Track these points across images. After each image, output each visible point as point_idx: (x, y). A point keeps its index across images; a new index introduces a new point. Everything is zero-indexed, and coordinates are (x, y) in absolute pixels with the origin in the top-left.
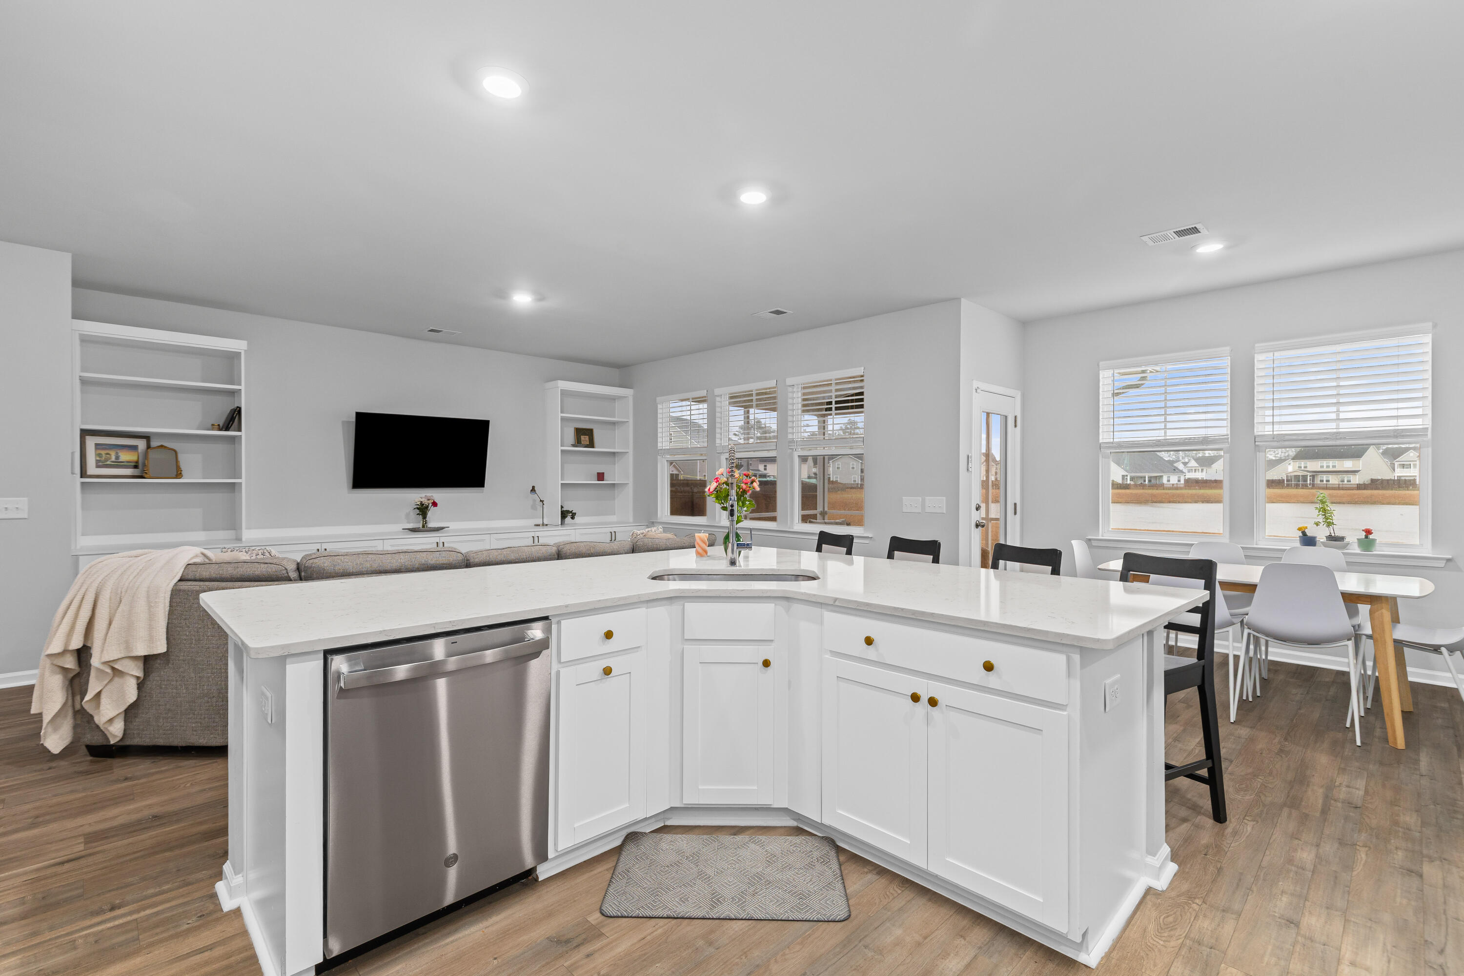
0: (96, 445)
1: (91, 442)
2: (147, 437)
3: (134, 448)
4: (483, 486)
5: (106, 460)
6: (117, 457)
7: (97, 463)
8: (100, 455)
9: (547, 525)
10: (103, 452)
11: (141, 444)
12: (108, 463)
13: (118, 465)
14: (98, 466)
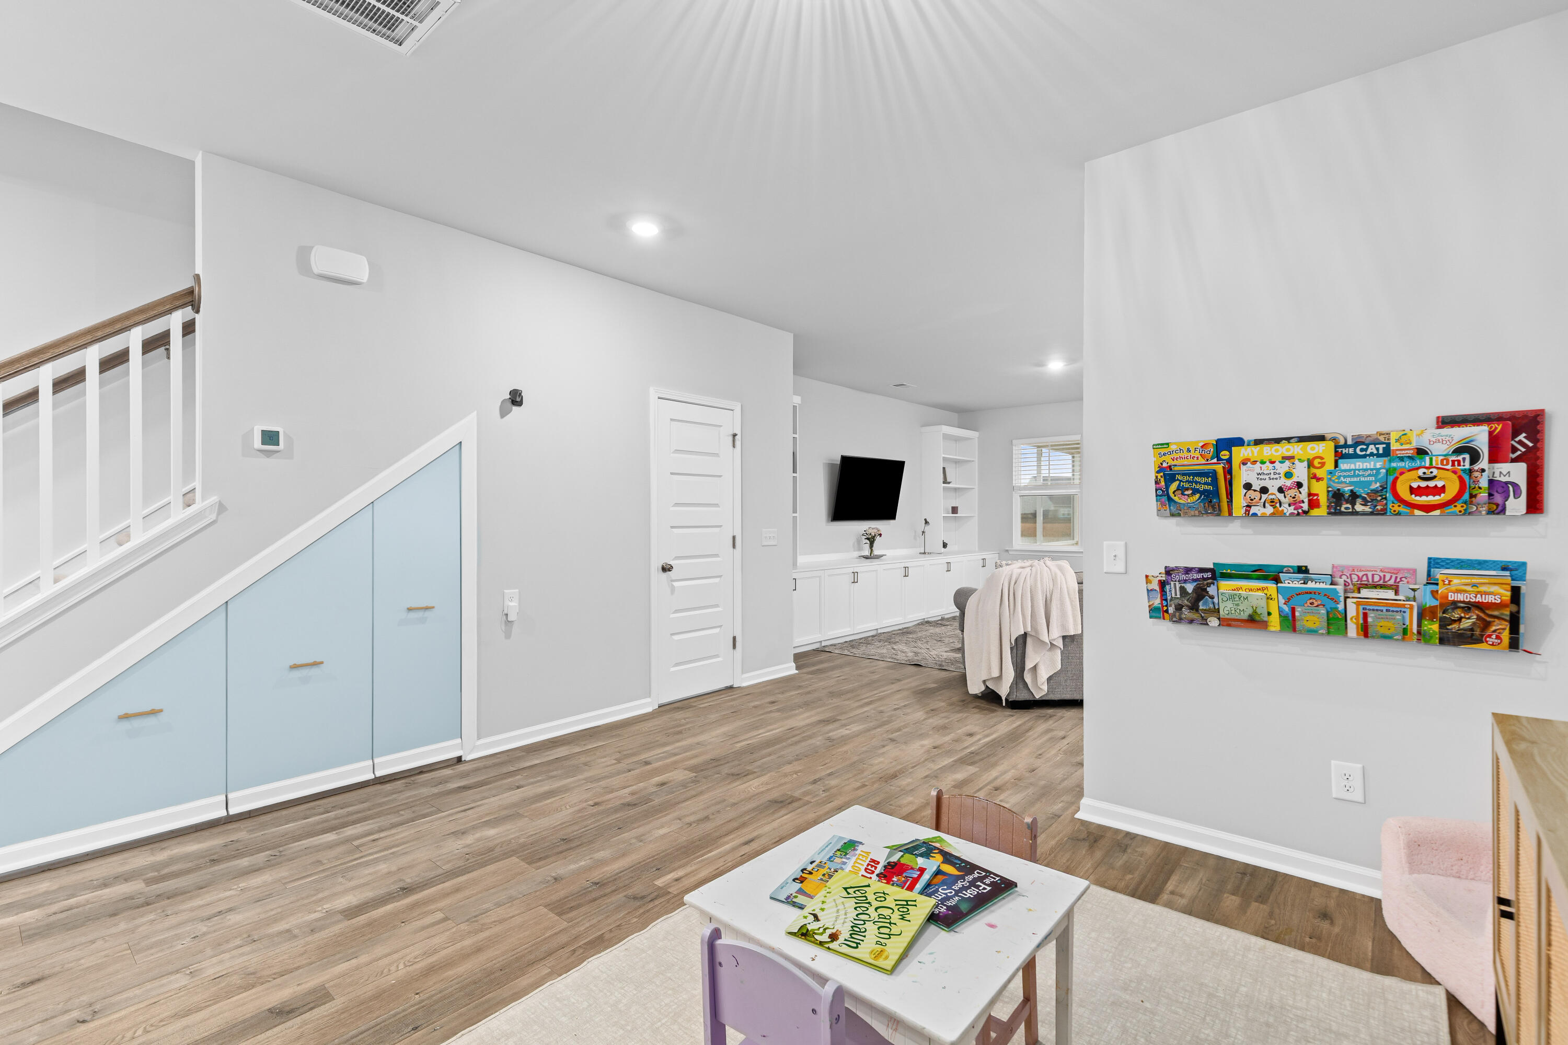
4: (894, 518)
9: (928, 553)
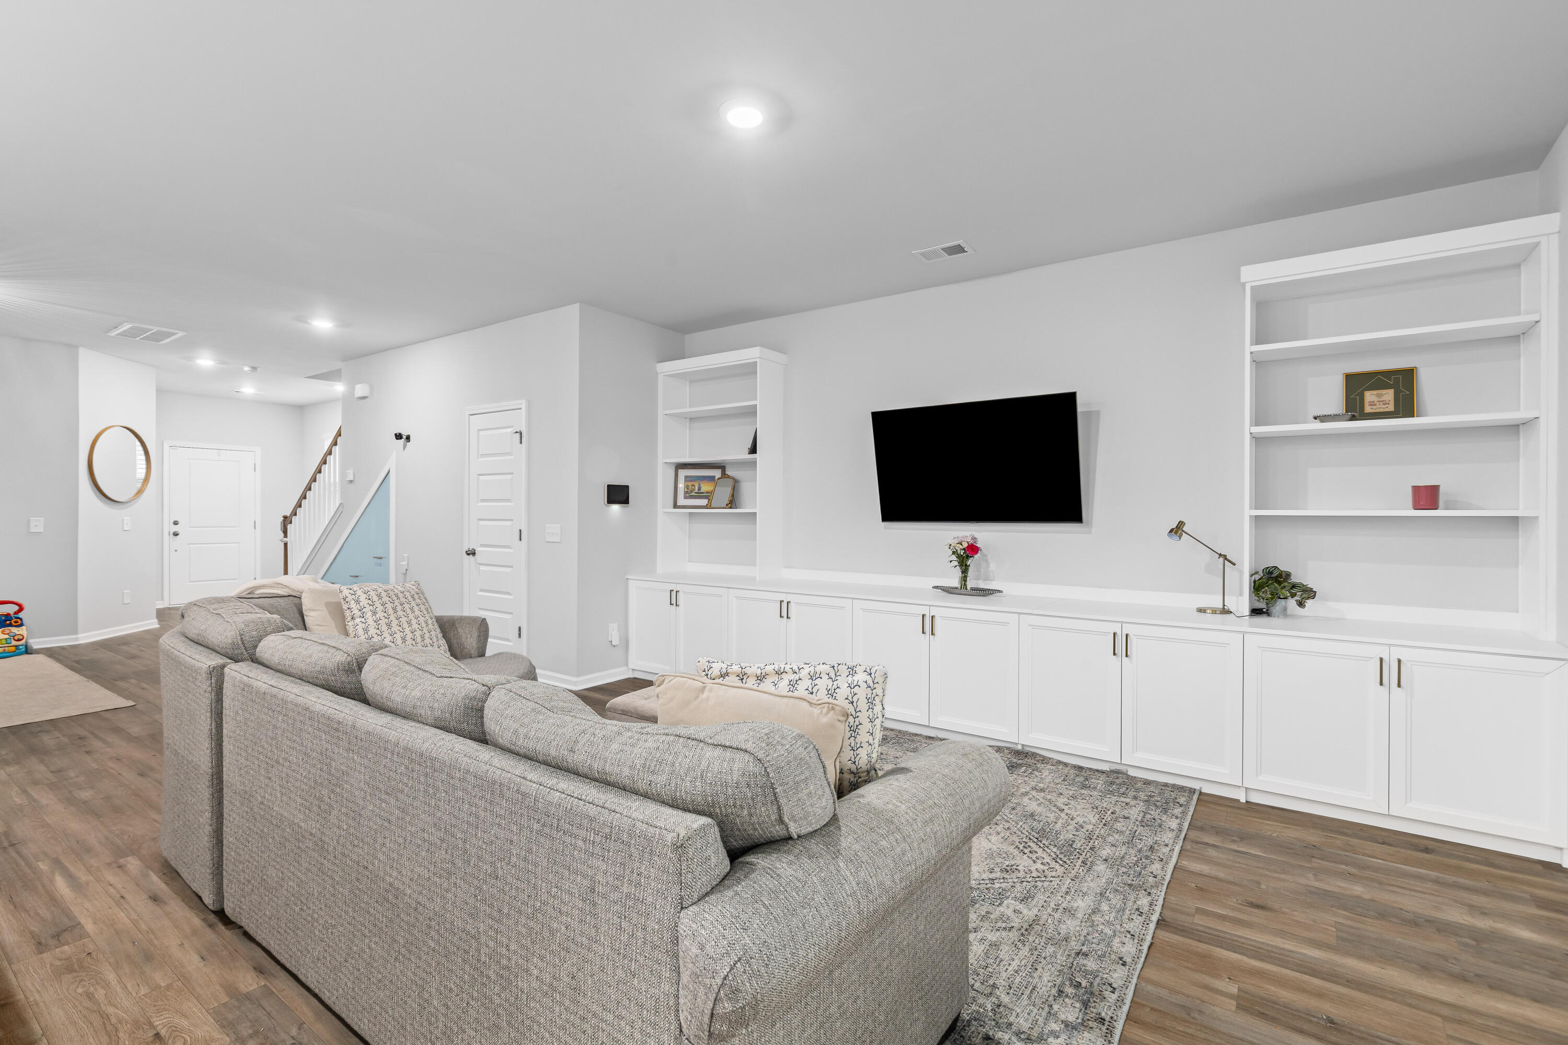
0: (686, 477)
1: (683, 473)
2: (721, 467)
3: (711, 479)
5: (692, 492)
6: (699, 489)
7: (685, 494)
8: (687, 487)
10: (690, 484)
11: (717, 473)
12: (693, 494)
13: (698, 496)
14: (685, 498)
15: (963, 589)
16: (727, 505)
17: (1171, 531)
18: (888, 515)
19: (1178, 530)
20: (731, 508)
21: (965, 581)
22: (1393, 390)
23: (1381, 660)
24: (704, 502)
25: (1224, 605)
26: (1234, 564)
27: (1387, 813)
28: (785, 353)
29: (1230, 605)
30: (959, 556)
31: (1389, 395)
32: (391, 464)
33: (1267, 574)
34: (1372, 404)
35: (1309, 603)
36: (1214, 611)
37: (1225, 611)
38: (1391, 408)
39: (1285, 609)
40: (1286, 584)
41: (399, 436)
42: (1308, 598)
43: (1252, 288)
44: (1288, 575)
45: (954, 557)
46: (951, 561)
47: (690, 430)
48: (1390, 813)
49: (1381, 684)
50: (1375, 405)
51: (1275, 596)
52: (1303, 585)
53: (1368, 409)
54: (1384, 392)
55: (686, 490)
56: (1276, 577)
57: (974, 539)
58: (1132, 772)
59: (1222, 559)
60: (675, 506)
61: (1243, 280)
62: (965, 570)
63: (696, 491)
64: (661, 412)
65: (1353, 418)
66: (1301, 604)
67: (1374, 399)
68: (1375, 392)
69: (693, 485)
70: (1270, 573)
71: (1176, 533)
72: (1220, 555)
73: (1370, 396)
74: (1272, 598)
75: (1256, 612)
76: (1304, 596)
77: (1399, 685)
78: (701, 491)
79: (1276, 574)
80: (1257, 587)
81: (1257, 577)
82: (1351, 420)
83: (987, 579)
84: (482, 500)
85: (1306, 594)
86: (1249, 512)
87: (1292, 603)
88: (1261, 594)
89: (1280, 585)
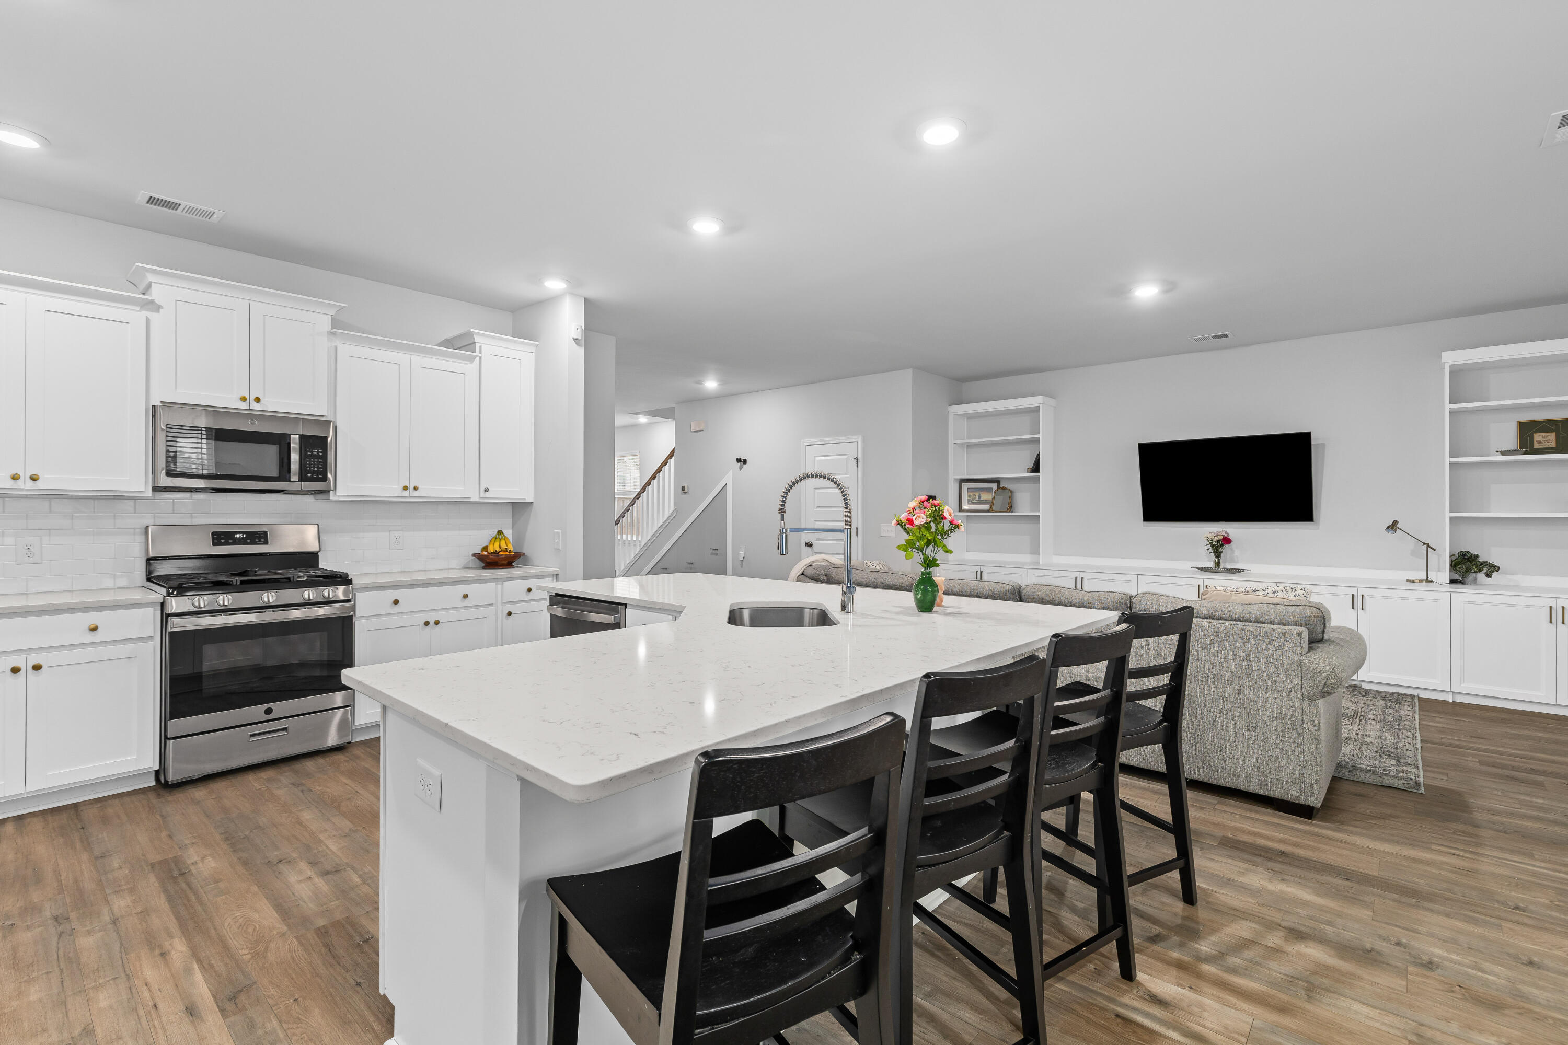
0: (968, 489)
1: (965, 486)
2: (997, 481)
3: (990, 490)
5: (973, 500)
6: (980, 497)
7: (967, 502)
8: (970, 496)
10: (972, 494)
11: (994, 486)
12: (974, 501)
13: (980, 503)
14: (968, 504)
15: (1217, 568)
16: (1008, 509)
17: (1388, 527)
18: (1149, 516)
19: (1393, 527)
20: (1010, 512)
21: (1219, 562)
22: (1555, 433)
23: (1551, 607)
24: (987, 507)
25: (1427, 578)
26: (1435, 550)
27: (1555, 704)
28: (1054, 398)
29: (1431, 577)
30: (1213, 546)
31: (1552, 436)
32: (728, 479)
33: (1462, 556)
34: (1539, 442)
35: (1494, 574)
36: (1421, 582)
37: (1429, 581)
38: (1554, 445)
39: (1475, 579)
40: (1476, 563)
41: (739, 460)
42: (1494, 571)
43: (1450, 366)
44: (1477, 556)
45: (1209, 547)
46: (1208, 549)
47: (967, 453)
48: (1558, 703)
49: (1551, 622)
50: (1542, 443)
51: (1468, 571)
52: (1489, 563)
53: (1536, 446)
54: (1548, 434)
55: (969, 498)
56: (1468, 558)
57: (1226, 533)
58: (1365, 686)
59: (1425, 546)
60: (960, 510)
61: (1443, 361)
62: (1218, 555)
63: (977, 499)
64: (951, 441)
65: (1526, 453)
66: (1488, 575)
67: (1542, 439)
68: (1541, 434)
69: (974, 495)
70: (1465, 555)
71: (1392, 528)
72: (1424, 544)
73: (1537, 437)
74: (1466, 572)
75: (1453, 582)
76: (1491, 570)
77: (1563, 623)
78: (981, 499)
79: (1468, 556)
80: (1454, 565)
81: (1454, 558)
82: (1524, 454)
83: (1232, 561)
84: (818, 507)
85: (1492, 569)
86: (1448, 515)
87: (1481, 576)
88: (1458, 569)
89: (1471, 563)
